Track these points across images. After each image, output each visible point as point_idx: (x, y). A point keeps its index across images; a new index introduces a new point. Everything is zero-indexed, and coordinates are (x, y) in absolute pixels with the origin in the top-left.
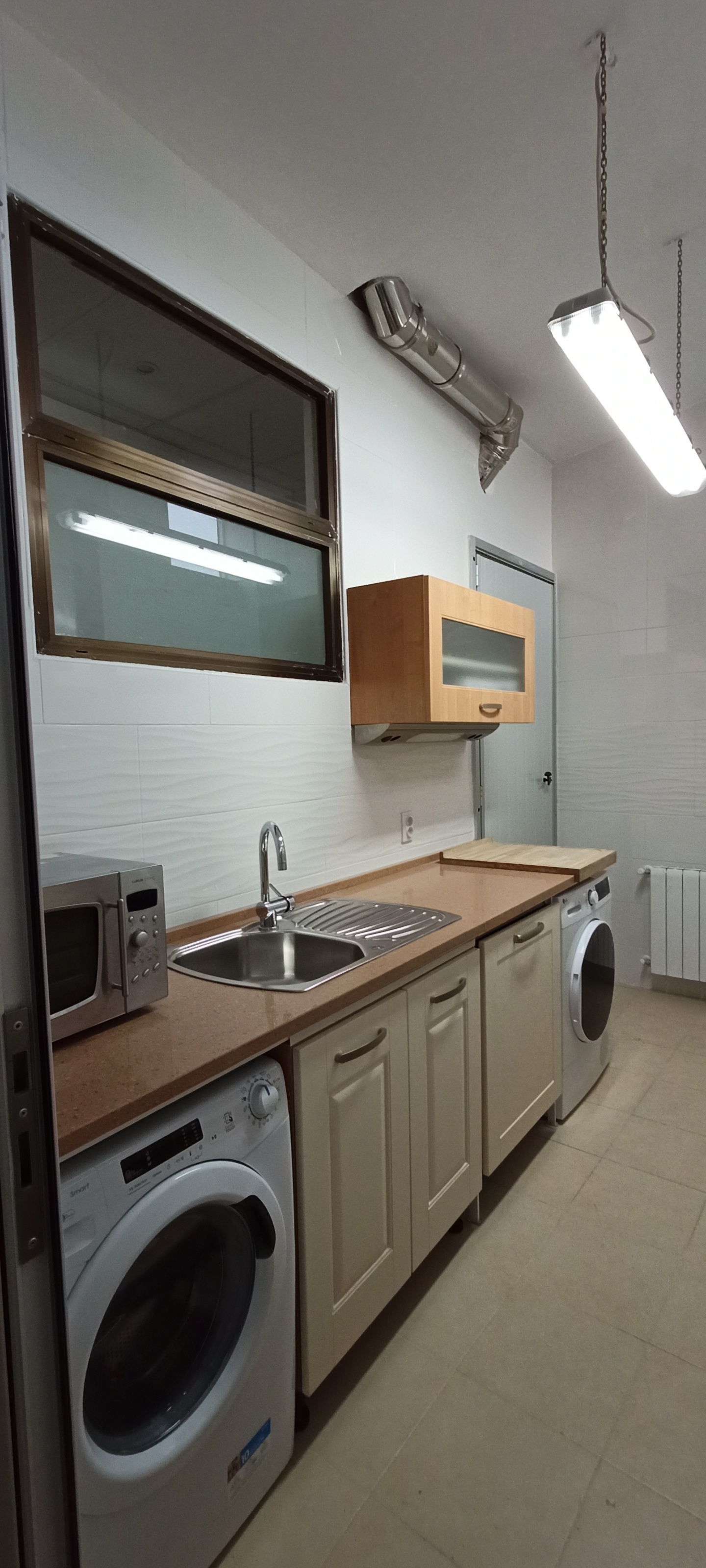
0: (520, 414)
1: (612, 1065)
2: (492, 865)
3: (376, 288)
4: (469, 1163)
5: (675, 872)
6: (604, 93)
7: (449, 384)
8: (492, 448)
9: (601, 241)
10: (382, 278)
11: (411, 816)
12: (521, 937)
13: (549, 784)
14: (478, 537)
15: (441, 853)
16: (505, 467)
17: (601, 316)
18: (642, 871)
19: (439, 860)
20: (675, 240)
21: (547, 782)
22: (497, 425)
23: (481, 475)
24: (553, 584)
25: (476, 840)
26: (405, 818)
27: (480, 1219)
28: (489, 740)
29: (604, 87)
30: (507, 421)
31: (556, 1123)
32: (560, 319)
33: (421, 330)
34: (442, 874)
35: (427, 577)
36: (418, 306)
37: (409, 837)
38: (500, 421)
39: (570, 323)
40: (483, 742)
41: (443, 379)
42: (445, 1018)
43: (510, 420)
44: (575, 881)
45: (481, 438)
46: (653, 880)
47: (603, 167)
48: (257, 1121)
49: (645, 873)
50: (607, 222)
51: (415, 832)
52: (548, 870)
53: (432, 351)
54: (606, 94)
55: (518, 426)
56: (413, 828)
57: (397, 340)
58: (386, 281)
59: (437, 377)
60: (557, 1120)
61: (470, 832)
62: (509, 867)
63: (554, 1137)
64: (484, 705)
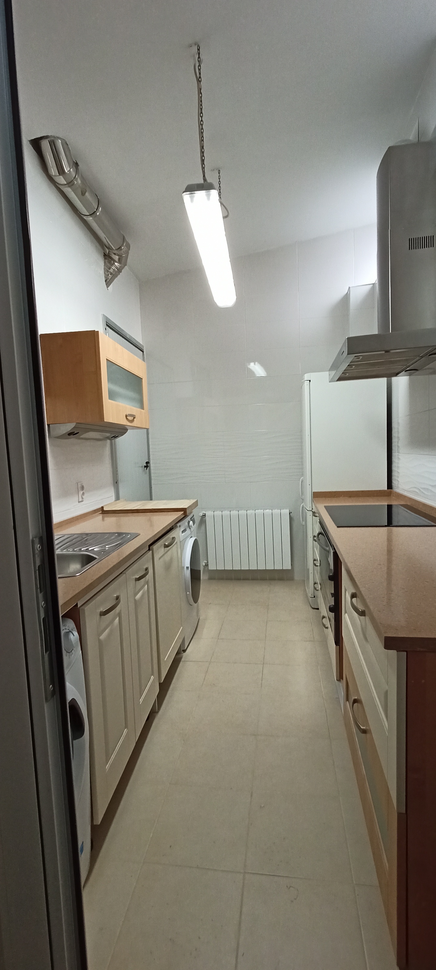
0: (128, 246)
1: (200, 618)
2: (135, 511)
3: (49, 141)
4: (154, 676)
5: (218, 513)
6: (200, 77)
7: (91, 217)
8: (112, 263)
9: (201, 158)
10: (54, 137)
11: (83, 485)
12: (168, 544)
13: (147, 469)
14: (108, 317)
15: (102, 507)
16: (119, 276)
17: (211, 197)
18: (201, 514)
19: (101, 512)
20: (217, 169)
21: (146, 468)
22: (116, 250)
23: (106, 279)
24: (143, 352)
25: (116, 501)
26: (79, 486)
27: (158, 710)
28: (120, 441)
29: (200, 74)
30: (121, 249)
31: (182, 652)
32: (188, 193)
33: (78, 178)
34: (103, 520)
35: (98, 332)
36: (75, 162)
37: (82, 498)
38: (117, 248)
39: (194, 196)
40: (116, 441)
41: (88, 213)
42: (141, 590)
43: (123, 248)
44: (184, 515)
45: (104, 256)
46: (207, 518)
47: (202, 117)
48: (68, 654)
49: (203, 515)
50: (204, 148)
51: (86, 495)
52: (169, 510)
53: (83, 194)
54: (201, 78)
55: (127, 253)
56: (85, 492)
57: (61, 180)
58: (57, 140)
59: (84, 211)
60: (183, 651)
61: (112, 496)
62: (146, 511)
63: (183, 660)
64: (128, 414)
